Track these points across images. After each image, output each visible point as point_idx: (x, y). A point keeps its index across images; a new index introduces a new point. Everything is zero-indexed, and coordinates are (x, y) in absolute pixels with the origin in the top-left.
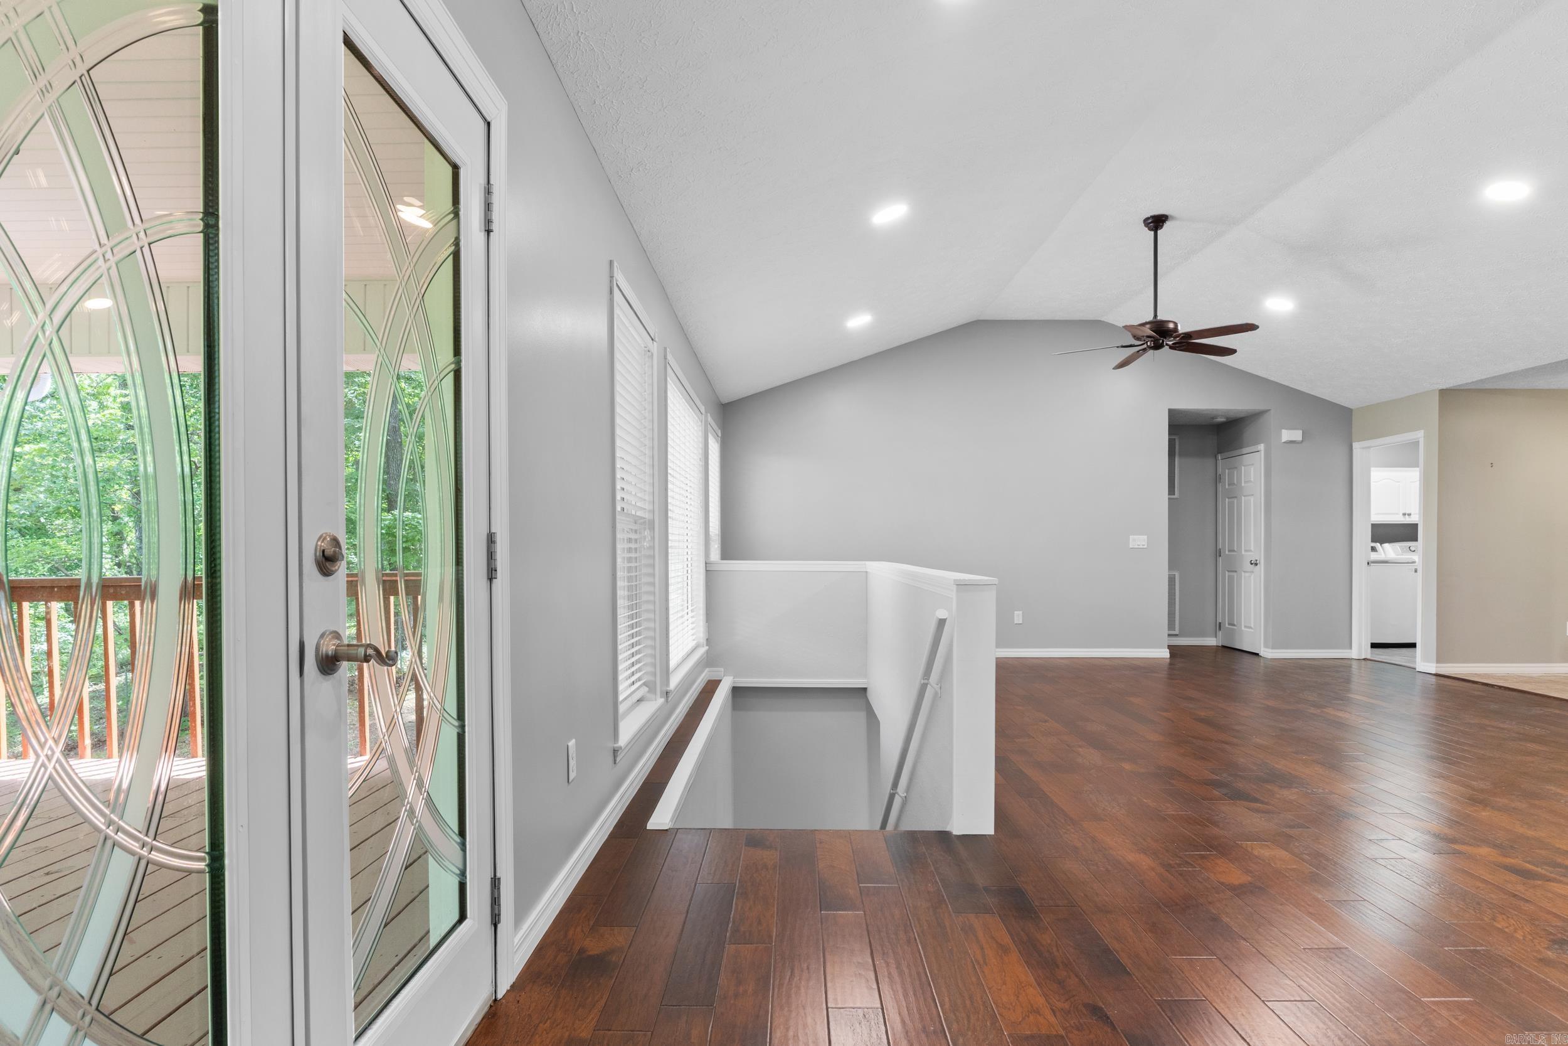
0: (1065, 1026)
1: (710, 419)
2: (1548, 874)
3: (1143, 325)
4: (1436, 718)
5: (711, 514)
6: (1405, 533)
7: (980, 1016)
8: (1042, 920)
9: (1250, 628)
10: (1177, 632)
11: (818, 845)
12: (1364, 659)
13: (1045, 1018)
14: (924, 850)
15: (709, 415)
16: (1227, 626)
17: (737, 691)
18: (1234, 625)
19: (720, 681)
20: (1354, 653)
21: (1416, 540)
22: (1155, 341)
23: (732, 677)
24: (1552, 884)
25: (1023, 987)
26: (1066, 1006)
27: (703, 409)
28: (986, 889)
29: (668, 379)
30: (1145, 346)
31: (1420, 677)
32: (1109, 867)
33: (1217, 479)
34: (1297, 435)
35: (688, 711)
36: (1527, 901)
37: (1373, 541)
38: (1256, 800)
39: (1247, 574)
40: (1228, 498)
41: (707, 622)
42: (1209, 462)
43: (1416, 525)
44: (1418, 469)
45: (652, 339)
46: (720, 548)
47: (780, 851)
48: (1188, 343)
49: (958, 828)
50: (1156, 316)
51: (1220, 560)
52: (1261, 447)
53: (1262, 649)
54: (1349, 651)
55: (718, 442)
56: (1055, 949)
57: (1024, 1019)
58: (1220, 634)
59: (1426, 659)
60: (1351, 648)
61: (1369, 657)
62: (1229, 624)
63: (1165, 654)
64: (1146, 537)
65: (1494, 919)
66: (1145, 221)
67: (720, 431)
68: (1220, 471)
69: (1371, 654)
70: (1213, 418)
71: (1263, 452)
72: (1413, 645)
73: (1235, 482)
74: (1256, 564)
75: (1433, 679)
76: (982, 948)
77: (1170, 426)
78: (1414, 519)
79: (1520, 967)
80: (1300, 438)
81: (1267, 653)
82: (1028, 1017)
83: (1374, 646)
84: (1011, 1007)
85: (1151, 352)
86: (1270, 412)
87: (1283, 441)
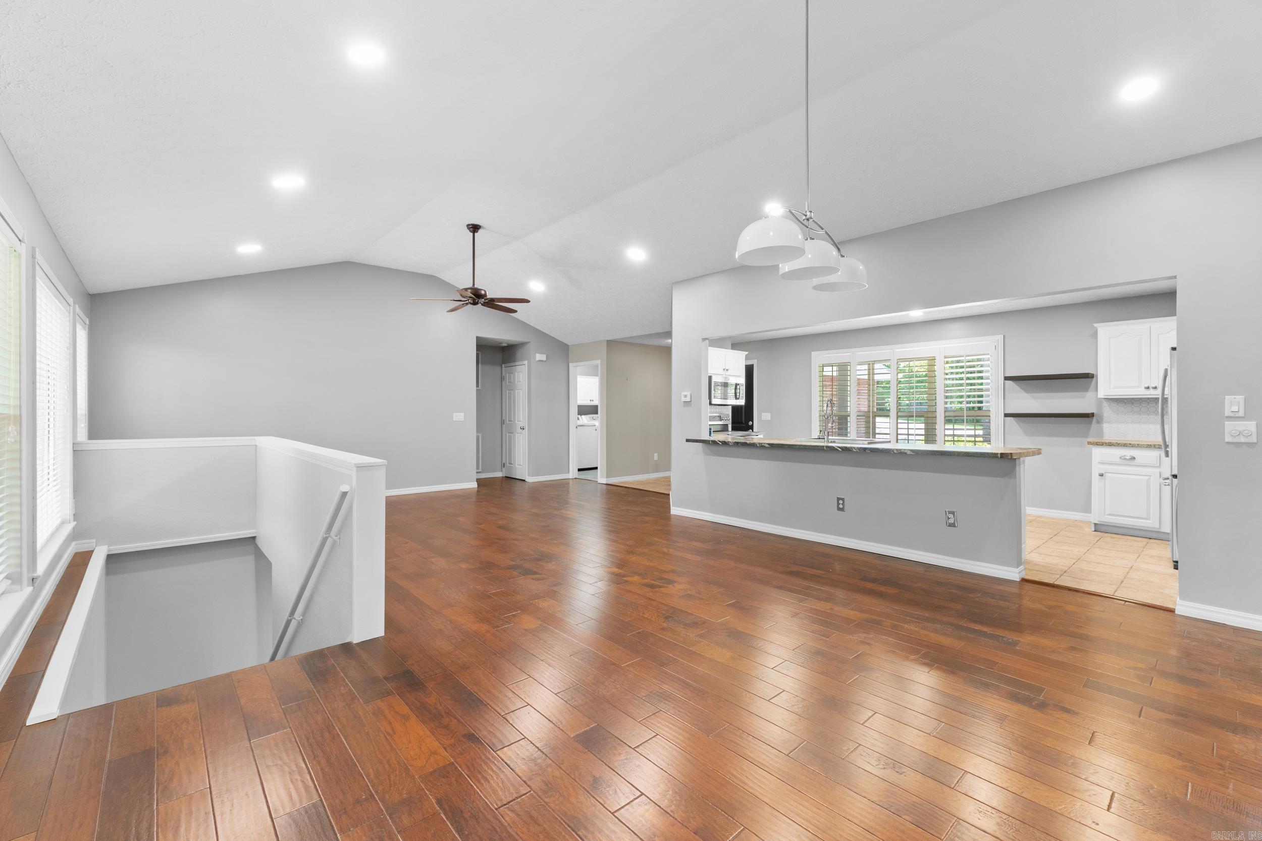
0: (453, 755)
1: (78, 309)
2: (659, 584)
3: (466, 289)
4: (609, 509)
5: (79, 397)
6: (591, 410)
7: (397, 773)
8: (427, 687)
9: (521, 465)
10: (480, 470)
11: (236, 685)
12: (575, 478)
13: (441, 755)
14: (333, 662)
15: (77, 306)
16: (508, 465)
17: (112, 559)
18: (512, 464)
19: (92, 552)
20: (571, 477)
21: (597, 413)
22: (474, 300)
23: (107, 546)
24: (663, 589)
25: (423, 740)
26: (452, 741)
27: (71, 301)
28: (386, 678)
29: (37, 278)
30: (468, 302)
31: (599, 486)
32: (464, 638)
33: (502, 379)
34: (543, 357)
35: (56, 589)
36: (654, 600)
37: (578, 415)
38: (536, 573)
39: (519, 435)
40: (509, 390)
41: (74, 498)
42: (498, 368)
43: (597, 406)
44: (598, 377)
45: (20, 240)
46: (87, 428)
47: (198, 702)
48: (491, 303)
49: (356, 637)
50: (474, 285)
51: (504, 426)
52: (526, 362)
53: (527, 477)
54: (568, 474)
55: (85, 329)
56: (439, 705)
57: (427, 761)
58: (504, 469)
59: (602, 477)
60: (569, 473)
61: (577, 477)
62: (509, 464)
63: (474, 485)
64: (463, 414)
65: (643, 613)
66: (468, 225)
67: (88, 319)
68: (503, 374)
69: (578, 475)
70: (500, 343)
71: (526, 365)
72: (596, 468)
73: (512, 381)
74: (523, 429)
75: (605, 486)
76: (390, 723)
77: (477, 346)
78: (596, 403)
79: (655, 635)
80: (545, 359)
81: (530, 479)
82: (430, 759)
83: (580, 470)
84: (417, 757)
85: (470, 305)
86: (531, 343)
87: (537, 360)
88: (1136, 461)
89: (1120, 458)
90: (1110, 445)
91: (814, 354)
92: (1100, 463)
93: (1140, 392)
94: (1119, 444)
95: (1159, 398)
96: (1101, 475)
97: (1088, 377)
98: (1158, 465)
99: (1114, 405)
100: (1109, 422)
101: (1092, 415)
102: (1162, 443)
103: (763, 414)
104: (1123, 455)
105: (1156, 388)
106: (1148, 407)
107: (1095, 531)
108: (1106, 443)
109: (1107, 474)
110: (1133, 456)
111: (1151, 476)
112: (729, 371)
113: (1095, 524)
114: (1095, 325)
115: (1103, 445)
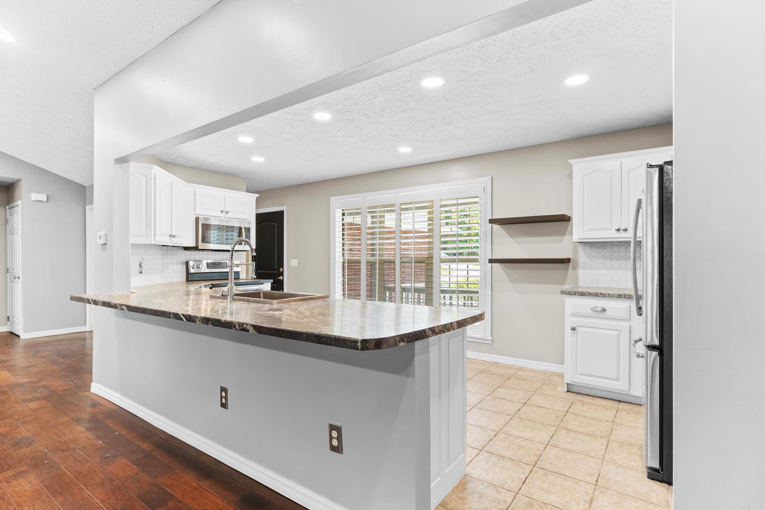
9: (20, 319)
18: (10, 318)
20: (88, 328)
33: (7, 222)
34: (42, 197)
39: (17, 285)
40: (11, 235)
51: (8, 275)
52: (20, 202)
53: (21, 333)
54: (85, 327)
58: (8, 323)
60: (86, 325)
71: (20, 206)
73: (13, 225)
74: (19, 278)
80: (45, 199)
81: (23, 336)
86: (23, 181)
87: (32, 200)
88: (607, 313)
89: (592, 309)
90: (582, 294)
91: (332, 199)
92: (573, 315)
93: (611, 235)
94: (590, 294)
95: (630, 242)
96: (573, 329)
97: (564, 219)
98: (628, 318)
99: (588, 249)
100: (583, 268)
101: (568, 261)
102: (633, 293)
103: (291, 260)
104: (595, 306)
105: (626, 230)
106: (619, 251)
107: (568, 391)
108: (578, 293)
109: (579, 327)
110: (603, 307)
111: (620, 331)
112: (229, 213)
113: (568, 384)
114: (571, 161)
115: (575, 294)
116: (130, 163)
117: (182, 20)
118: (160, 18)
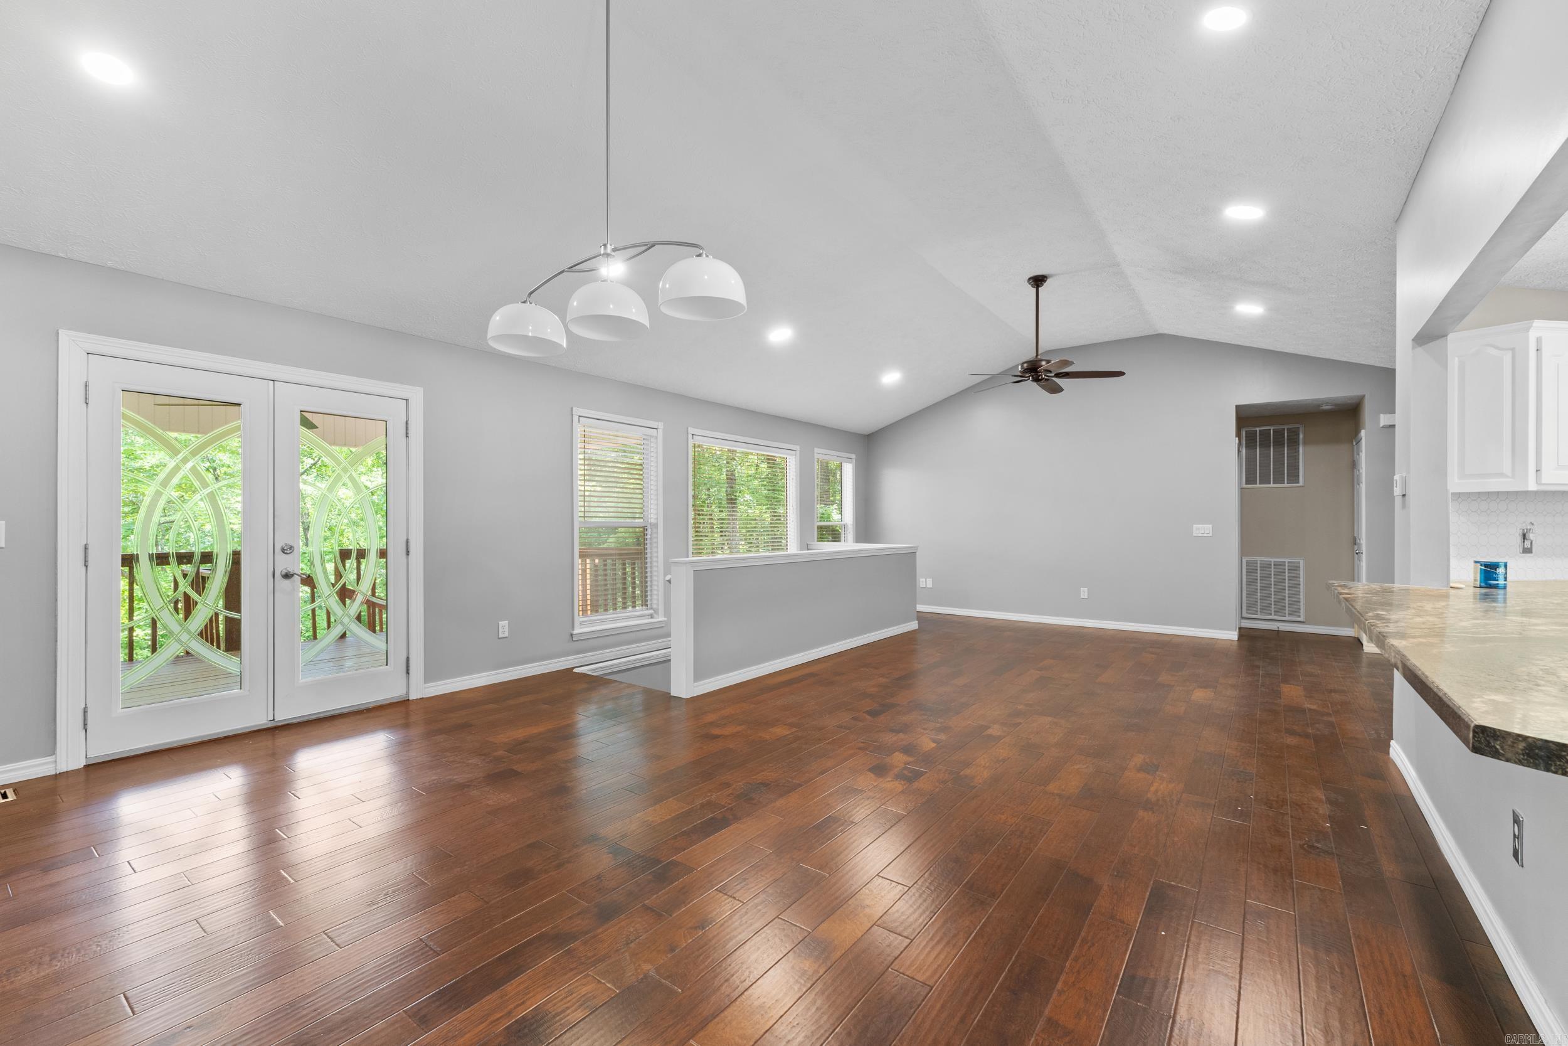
1: (820, 451)
10: (1302, 619)
15: (816, 449)
27: (794, 447)
33: (1353, 465)
40: (1358, 484)
42: (1345, 447)
45: (654, 429)
51: (1355, 548)
52: (1364, 433)
63: (1233, 636)
64: (1211, 526)
66: (1030, 279)
68: (1355, 457)
70: (1317, 407)
71: (1364, 438)
73: (1359, 468)
74: (1363, 553)
86: (1366, 397)
87: (1381, 425)
116: (1450, 337)
117: (1463, 27)
118: (1422, 55)
